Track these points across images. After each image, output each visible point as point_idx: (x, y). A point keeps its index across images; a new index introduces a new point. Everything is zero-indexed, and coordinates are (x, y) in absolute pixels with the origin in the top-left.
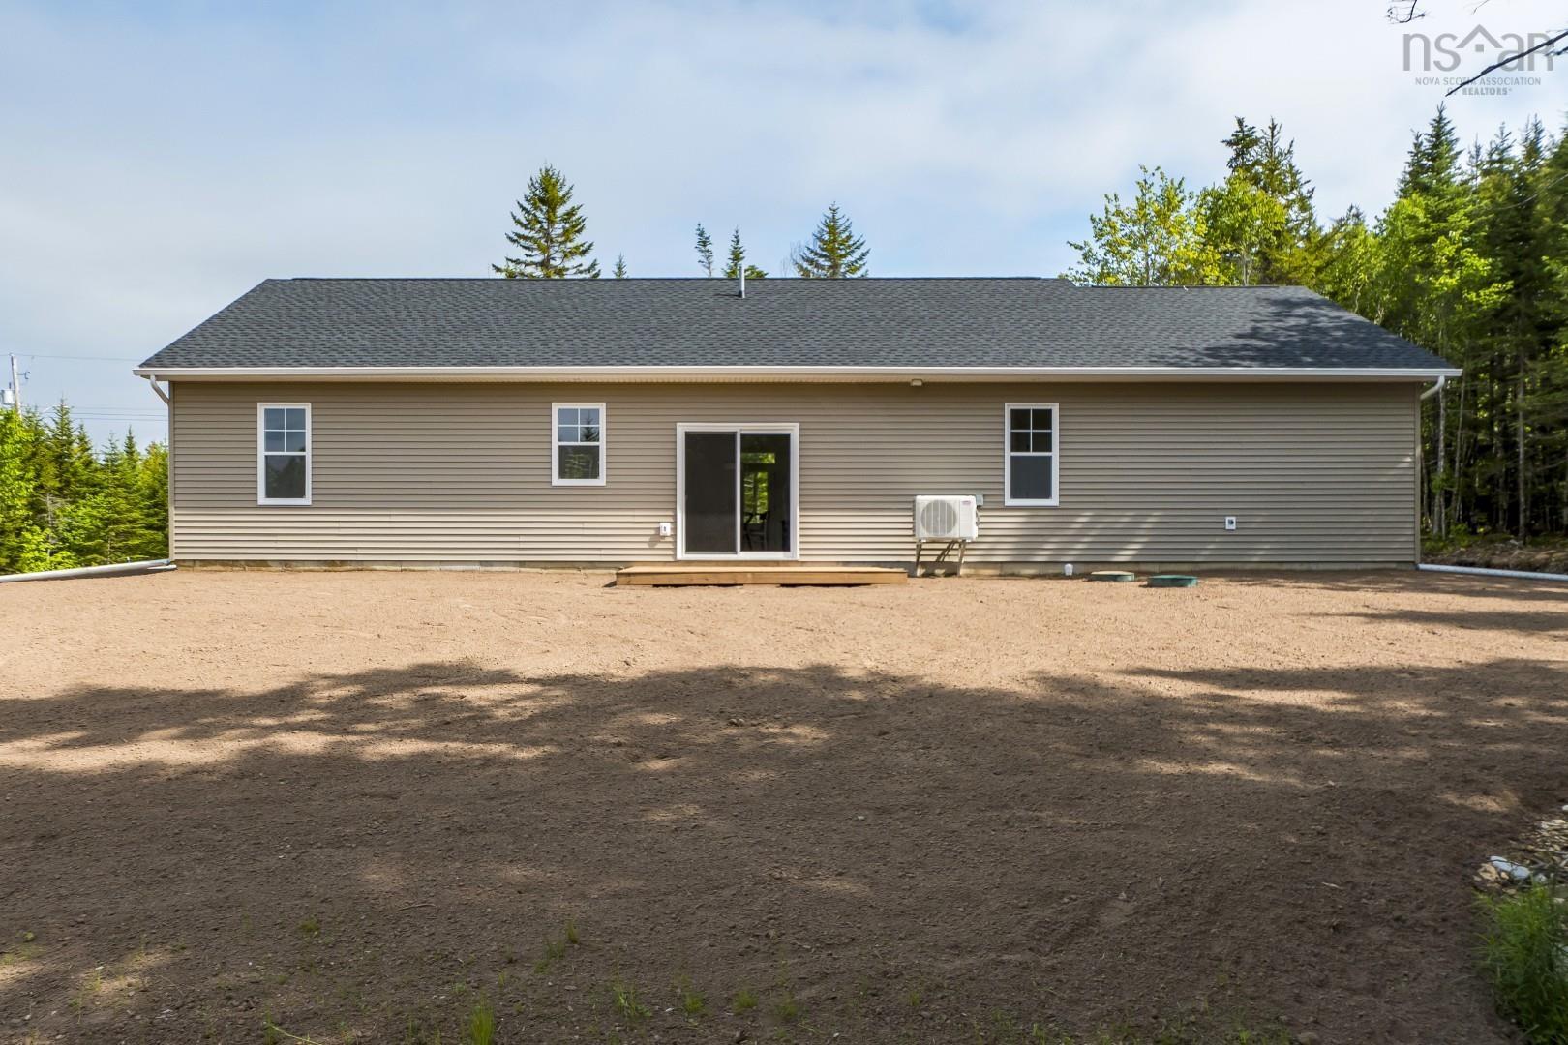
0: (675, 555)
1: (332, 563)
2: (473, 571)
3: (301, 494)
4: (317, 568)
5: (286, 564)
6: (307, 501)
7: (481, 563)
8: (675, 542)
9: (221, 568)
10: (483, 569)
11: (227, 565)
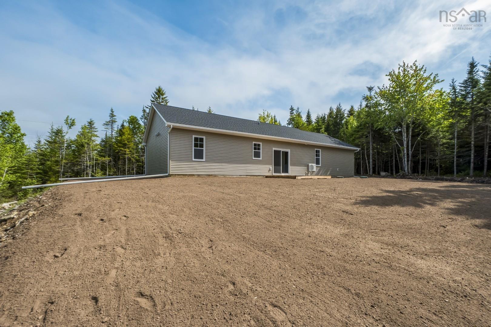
0: (272, 174)
1: (209, 175)
2: (238, 177)
3: (202, 158)
4: (206, 176)
5: (199, 175)
6: (204, 160)
7: (240, 175)
8: (272, 171)
9: (183, 176)
10: (240, 176)
11: (184, 176)
